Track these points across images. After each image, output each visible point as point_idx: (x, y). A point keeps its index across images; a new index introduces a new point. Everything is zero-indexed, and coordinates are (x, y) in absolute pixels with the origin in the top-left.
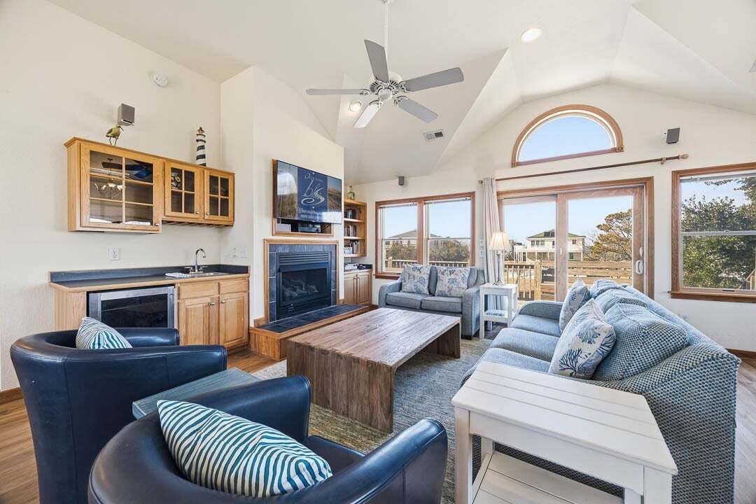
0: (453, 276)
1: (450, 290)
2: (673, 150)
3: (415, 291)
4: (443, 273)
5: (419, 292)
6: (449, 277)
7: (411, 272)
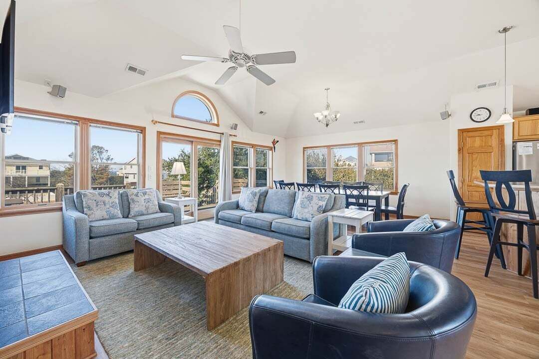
0: (147, 197)
1: (147, 208)
2: (233, 132)
3: (107, 217)
4: (137, 195)
5: (112, 217)
6: (144, 198)
7: (99, 198)
